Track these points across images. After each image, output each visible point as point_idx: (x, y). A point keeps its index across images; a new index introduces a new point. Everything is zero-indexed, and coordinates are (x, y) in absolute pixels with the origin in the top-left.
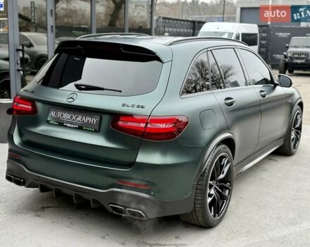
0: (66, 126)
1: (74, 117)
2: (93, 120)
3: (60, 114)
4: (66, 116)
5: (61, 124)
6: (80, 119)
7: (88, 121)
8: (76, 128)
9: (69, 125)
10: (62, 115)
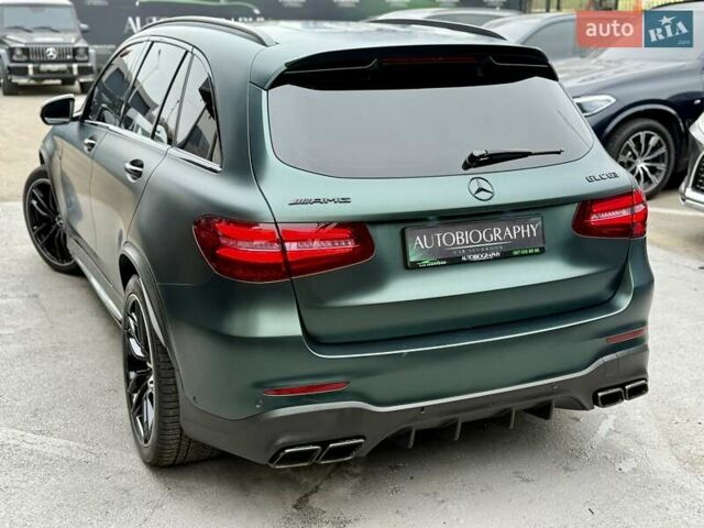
0: (469, 262)
1: (482, 236)
2: (530, 229)
3: (441, 238)
4: (460, 238)
5: (455, 261)
6: (497, 234)
7: (519, 234)
8: (495, 259)
9: (476, 257)
10: (449, 239)
